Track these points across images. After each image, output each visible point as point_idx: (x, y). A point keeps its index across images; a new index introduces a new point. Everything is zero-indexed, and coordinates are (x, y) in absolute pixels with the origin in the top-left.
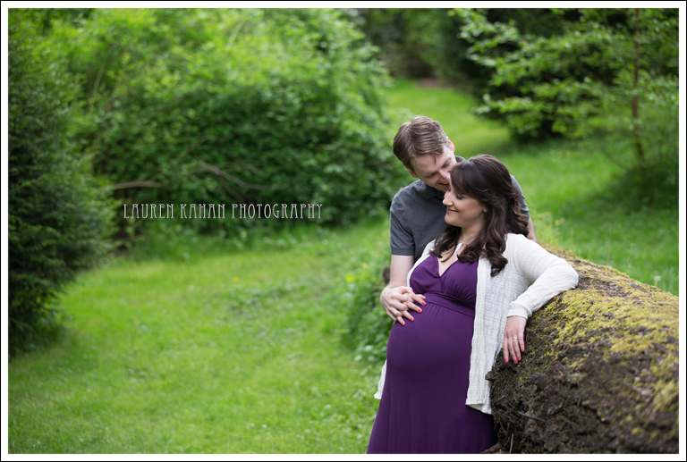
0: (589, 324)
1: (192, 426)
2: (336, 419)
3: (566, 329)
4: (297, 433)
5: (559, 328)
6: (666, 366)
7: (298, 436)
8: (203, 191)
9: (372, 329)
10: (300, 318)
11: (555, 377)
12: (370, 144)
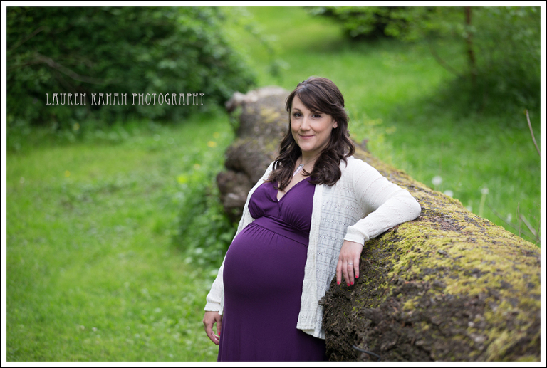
0: (425, 261)
1: (22, 326)
2: (165, 323)
3: (401, 262)
4: (127, 337)
5: (393, 261)
6: (500, 314)
7: (128, 340)
8: (37, 82)
9: (203, 232)
10: (131, 216)
11: (389, 313)
12: (204, 41)
